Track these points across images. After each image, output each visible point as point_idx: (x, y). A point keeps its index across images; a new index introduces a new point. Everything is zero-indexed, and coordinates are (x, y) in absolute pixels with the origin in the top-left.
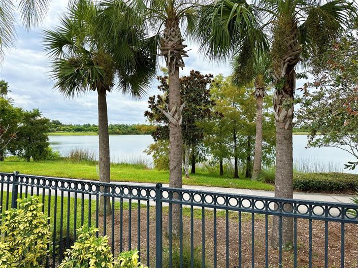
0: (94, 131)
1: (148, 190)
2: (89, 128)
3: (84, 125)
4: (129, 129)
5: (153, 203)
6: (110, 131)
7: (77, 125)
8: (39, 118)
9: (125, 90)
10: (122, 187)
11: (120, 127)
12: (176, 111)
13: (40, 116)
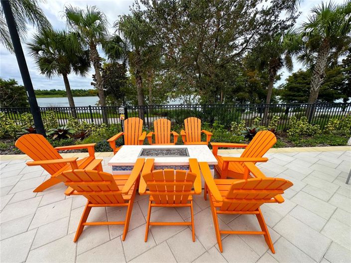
0: (60, 94)
1: (87, 107)
2: (55, 92)
3: (51, 90)
4: (87, 93)
5: (89, 111)
6: (72, 94)
7: (45, 91)
8: (16, 85)
9: (76, 73)
10: (79, 107)
11: (79, 91)
12: (100, 84)
13: (17, 84)
